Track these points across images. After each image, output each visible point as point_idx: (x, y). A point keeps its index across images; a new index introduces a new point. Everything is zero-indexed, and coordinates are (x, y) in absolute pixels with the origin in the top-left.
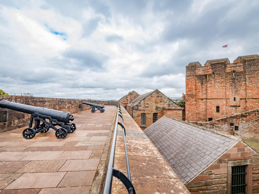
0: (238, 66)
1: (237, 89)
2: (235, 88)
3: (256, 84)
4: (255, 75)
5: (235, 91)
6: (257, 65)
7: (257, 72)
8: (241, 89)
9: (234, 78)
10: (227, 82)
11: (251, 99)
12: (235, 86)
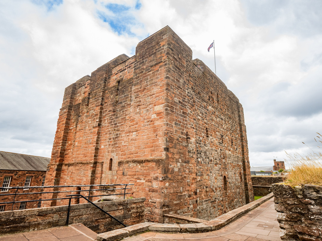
0: (126, 68)
1: (118, 130)
2: (115, 130)
3: (148, 110)
4: (147, 82)
5: (113, 138)
6: (155, 53)
7: (151, 73)
8: (124, 131)
9: (117, 102)
10: (106, 115)
11: (131, 165)
12: (116, 124)
